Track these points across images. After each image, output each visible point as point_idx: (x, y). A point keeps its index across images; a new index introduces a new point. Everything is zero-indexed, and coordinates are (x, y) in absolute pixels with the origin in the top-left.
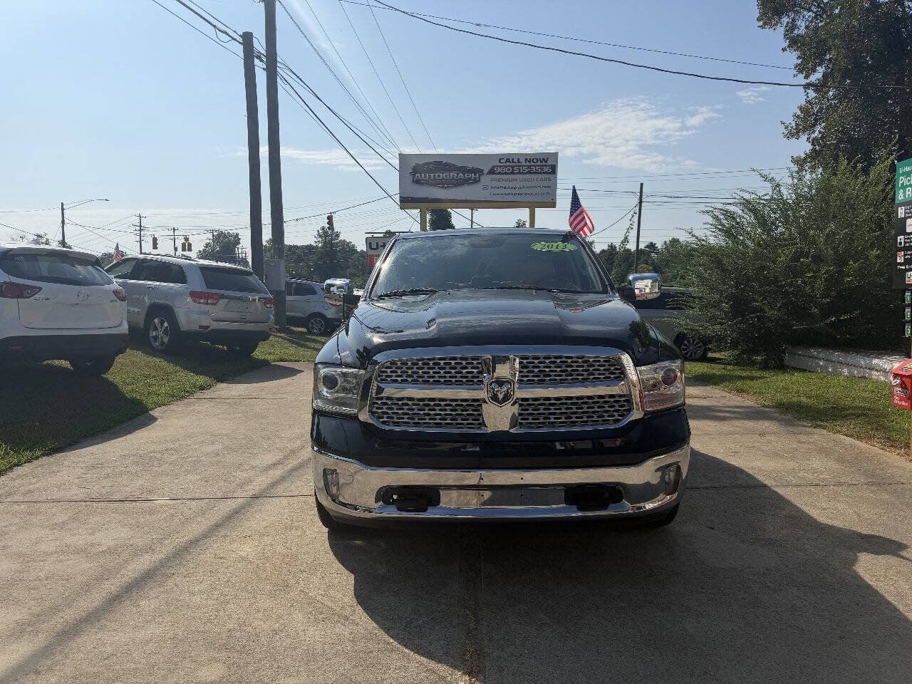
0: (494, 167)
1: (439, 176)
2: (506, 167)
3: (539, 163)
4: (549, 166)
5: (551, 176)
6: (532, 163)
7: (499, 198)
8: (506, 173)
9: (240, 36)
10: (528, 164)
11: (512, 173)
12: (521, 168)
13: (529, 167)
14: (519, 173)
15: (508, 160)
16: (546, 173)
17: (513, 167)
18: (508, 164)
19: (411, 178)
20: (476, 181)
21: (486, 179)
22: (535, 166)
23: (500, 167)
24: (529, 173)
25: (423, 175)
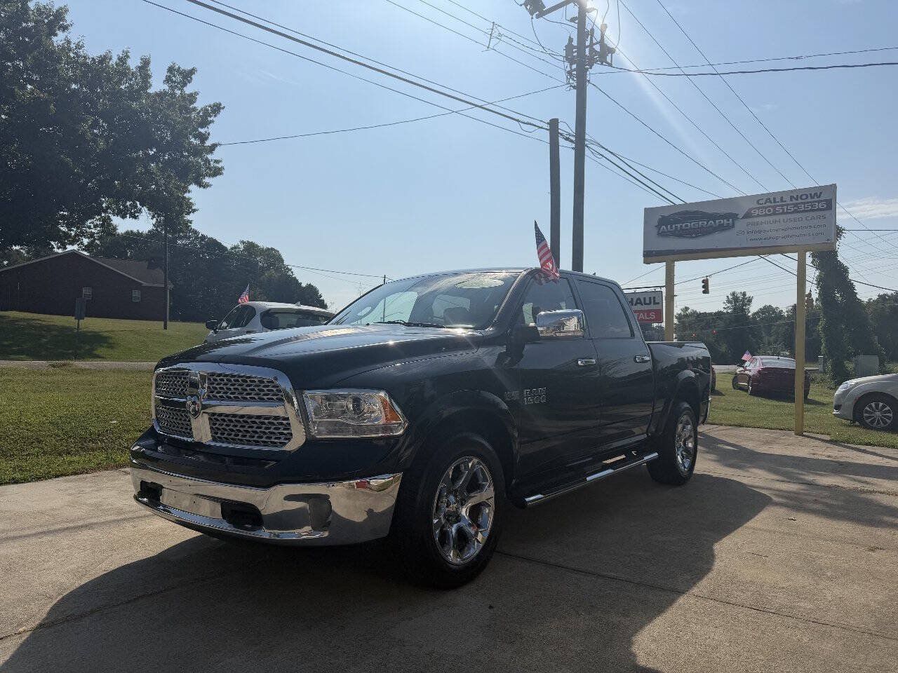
0: (751, 209)
1: (687, 226)
2: (766, 208)
3: (809, 200)
4: (824, 201)
5: (827, 213)
6: (800, 201)
7: (758, 244)
8: (766, 215)
9: (548, 123)
10: (794, 201)
11: (774, 214)
12: (785, 207)
13: (796, 205)
14: (783, 213)
15: (768, 200)
16: (819, 210)
17: (774, 207)
18: (768, 204)
19: (656, 231)
20: (730, 227)
21: (740, 225)
22: (804, 203)
23: (759, 208)
24: (796, 212)
25: (669, 226)
